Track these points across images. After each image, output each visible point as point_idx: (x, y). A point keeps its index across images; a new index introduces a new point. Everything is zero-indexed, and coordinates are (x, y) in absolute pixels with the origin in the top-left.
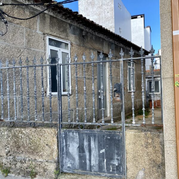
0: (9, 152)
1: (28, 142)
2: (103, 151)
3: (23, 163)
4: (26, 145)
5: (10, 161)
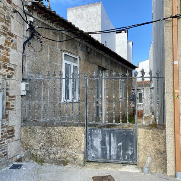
0: (43, 146)
1: (60, 138)
2: (121, 144)
3: (56, 154)
4: (58, 140)
5: (44, 153)
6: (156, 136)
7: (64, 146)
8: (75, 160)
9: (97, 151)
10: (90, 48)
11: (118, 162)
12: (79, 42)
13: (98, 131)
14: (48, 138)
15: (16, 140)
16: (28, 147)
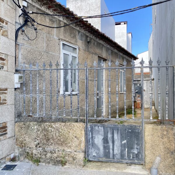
0: (39, 144)
1: (57, 135)
2: (125, 141)
3: (53, 153)
4: (55, 137)
5: (41, 152)
6: (166, 133)
7: (62, 144)
8: (74, 160)
9: (99, 149)
10: (90, 37)
11: (122, 161)
12: (78, 31)
13: (100, 127)
14: (45, 135)
15: (9, 138)
16: (23, 145)
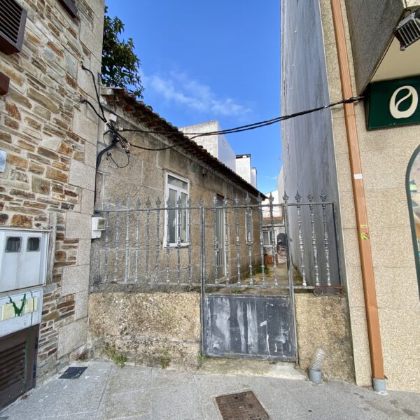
0: (126, 329)
1: (156, 313)
2: (265, 323)
3: (149, 345)
4: (152, 318)
5: (128, 343)
6: (329, 308)
7: (163, 330)
8: (182, 356)
9: (222, 336)
10: (206, 169)
11: (261, 357)
12: (190, 160)
13: (224, 300)
14: (136, 314)
15: (77, 320)
16: (100, 330)
